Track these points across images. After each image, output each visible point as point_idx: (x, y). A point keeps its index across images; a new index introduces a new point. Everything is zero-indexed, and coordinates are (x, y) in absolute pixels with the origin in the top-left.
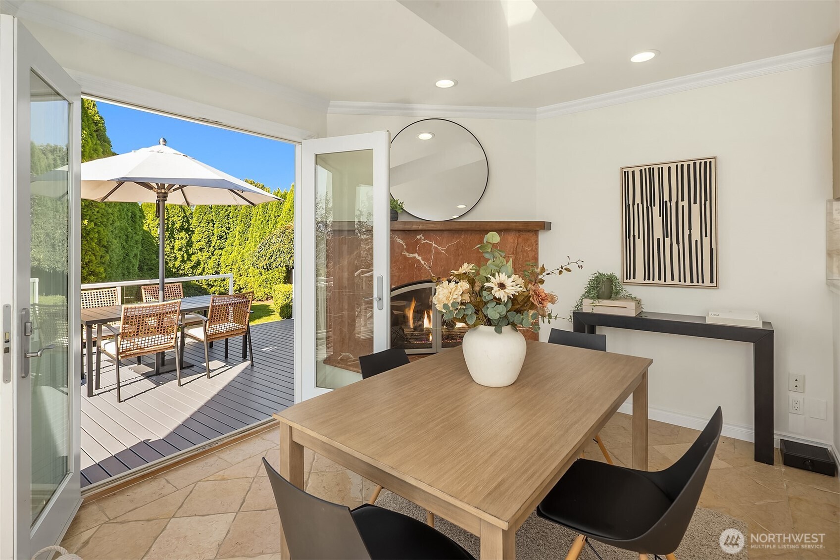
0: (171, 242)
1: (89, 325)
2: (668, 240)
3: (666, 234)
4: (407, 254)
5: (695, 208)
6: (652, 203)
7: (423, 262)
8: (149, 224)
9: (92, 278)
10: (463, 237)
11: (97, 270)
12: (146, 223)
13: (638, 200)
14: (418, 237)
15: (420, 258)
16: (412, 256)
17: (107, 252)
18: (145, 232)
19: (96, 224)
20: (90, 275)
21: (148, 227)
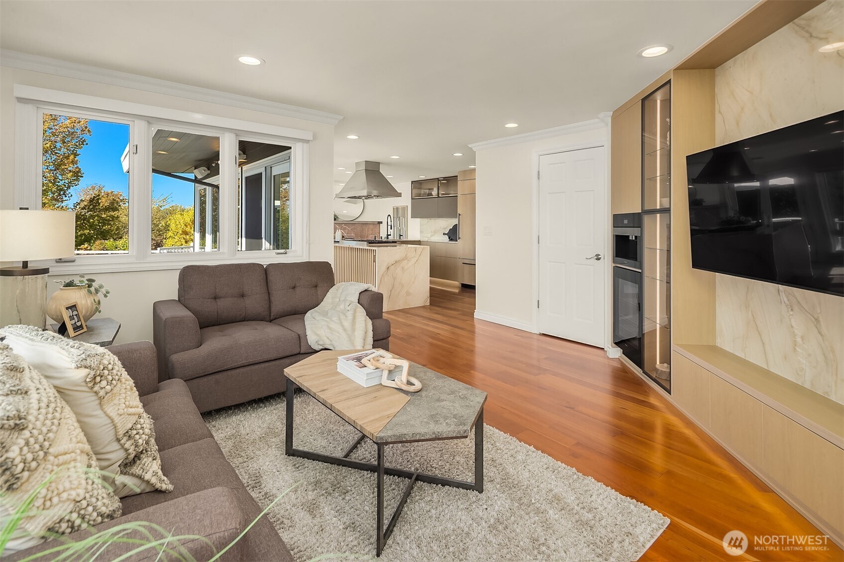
5: (403, 219)
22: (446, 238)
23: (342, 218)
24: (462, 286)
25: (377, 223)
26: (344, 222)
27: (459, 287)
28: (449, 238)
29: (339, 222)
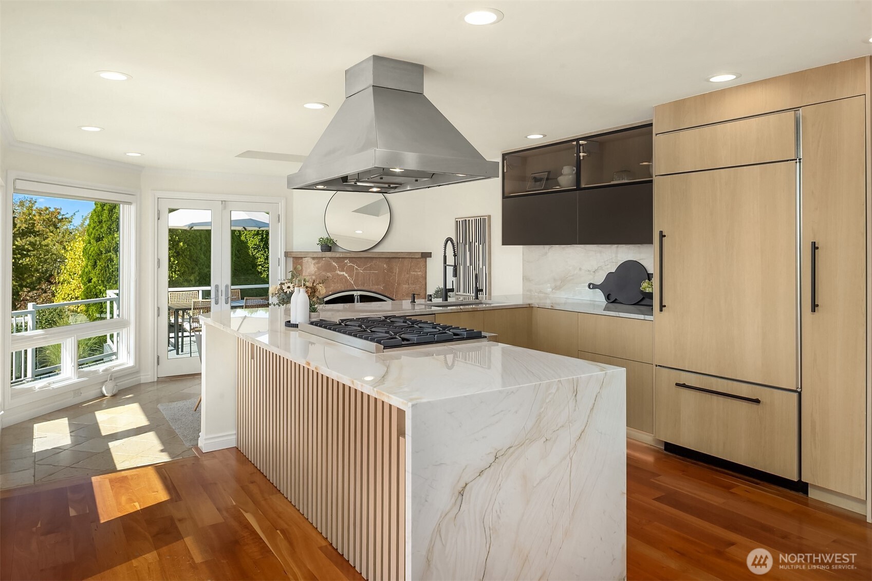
0: (265, 252)
1: (177, 311)
2: (471, 266)
3: (471, 265)
4: (339, 272)
5: (481, 246)
6: (466, 244)
7: (348, 278)
8: (246, 235)
9: (186, 284)
10: (374, 261)
11: (189, 278)
12: (244, 233)
13: (461, 241)
14: (346, 261)
15: (347, 275)
16: (342, 273)
17: (196, 265)
18: (242, 242)
19: (188, 245)
20: (184, 282)
21: (246, 238)
22: (599, 297)
23: (344, 245)
24: (666, 449)
25: (419, 256)
26: (348, 255)
27: (657, 451)
28: (608, 297)
29: (338, 255)
